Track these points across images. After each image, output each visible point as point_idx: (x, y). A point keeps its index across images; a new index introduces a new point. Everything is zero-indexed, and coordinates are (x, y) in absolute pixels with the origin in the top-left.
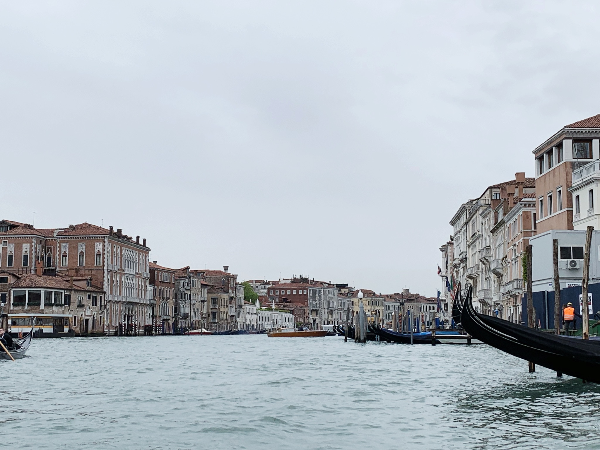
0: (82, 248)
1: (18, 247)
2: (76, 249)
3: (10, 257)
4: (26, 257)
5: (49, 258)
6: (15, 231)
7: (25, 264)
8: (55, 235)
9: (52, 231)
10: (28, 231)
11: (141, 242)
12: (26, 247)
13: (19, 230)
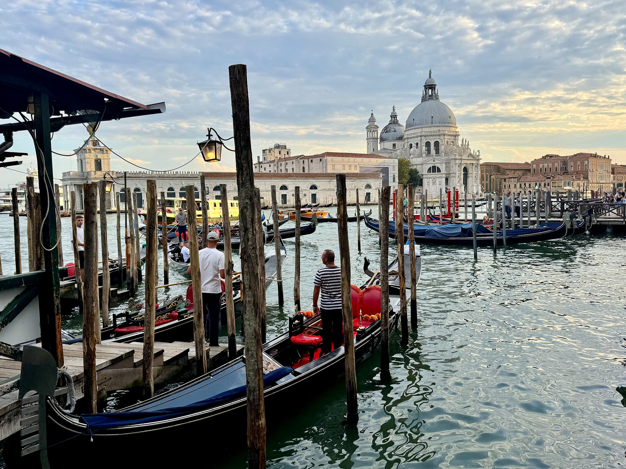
0: (579, 163)
1: (553, 164)
2: (576, 163)
3: (550, 168)
4: (556, 168)
5: (566, 168)
6: (552, 158)
7: (556, 170)
8: (568, 158)
9: (567, 157)
10: (557, 158)
11: (607, 157)
12: (556, 164)
13: (554, 158)
